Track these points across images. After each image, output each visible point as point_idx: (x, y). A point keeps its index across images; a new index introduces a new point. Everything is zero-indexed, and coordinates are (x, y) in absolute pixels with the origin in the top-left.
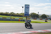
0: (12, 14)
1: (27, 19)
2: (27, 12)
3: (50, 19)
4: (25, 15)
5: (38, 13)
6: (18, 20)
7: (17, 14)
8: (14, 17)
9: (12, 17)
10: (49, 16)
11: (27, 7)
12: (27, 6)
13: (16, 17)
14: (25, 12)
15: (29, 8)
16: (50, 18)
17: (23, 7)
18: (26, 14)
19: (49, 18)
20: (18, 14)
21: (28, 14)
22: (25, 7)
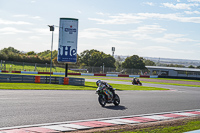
0: (11, 53)
1: (67, 74)
2: (69, 48)
3: (160, 74)
4: (62, 57)
5: (113, 49)
6: (35, 80)
7: (29, 54)
8: (18, 68)
9: (9, 66)
10: (153, 64)
11: (69, 27)
12: (68, 25)
13: (26, 67)
14: (62, 47)
15: (76, 30)
16: (157, 70)
17: (52, 28)
18: (66, 53)
19: (154, 70)
20: (32, 53)
21: (74, 57)
22: (61, 28)
